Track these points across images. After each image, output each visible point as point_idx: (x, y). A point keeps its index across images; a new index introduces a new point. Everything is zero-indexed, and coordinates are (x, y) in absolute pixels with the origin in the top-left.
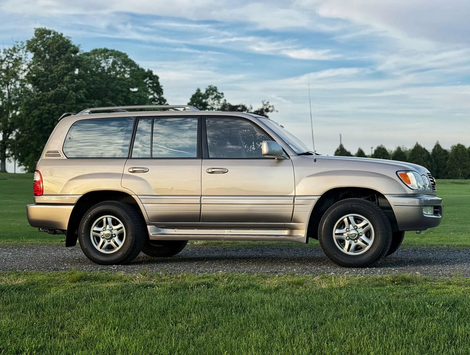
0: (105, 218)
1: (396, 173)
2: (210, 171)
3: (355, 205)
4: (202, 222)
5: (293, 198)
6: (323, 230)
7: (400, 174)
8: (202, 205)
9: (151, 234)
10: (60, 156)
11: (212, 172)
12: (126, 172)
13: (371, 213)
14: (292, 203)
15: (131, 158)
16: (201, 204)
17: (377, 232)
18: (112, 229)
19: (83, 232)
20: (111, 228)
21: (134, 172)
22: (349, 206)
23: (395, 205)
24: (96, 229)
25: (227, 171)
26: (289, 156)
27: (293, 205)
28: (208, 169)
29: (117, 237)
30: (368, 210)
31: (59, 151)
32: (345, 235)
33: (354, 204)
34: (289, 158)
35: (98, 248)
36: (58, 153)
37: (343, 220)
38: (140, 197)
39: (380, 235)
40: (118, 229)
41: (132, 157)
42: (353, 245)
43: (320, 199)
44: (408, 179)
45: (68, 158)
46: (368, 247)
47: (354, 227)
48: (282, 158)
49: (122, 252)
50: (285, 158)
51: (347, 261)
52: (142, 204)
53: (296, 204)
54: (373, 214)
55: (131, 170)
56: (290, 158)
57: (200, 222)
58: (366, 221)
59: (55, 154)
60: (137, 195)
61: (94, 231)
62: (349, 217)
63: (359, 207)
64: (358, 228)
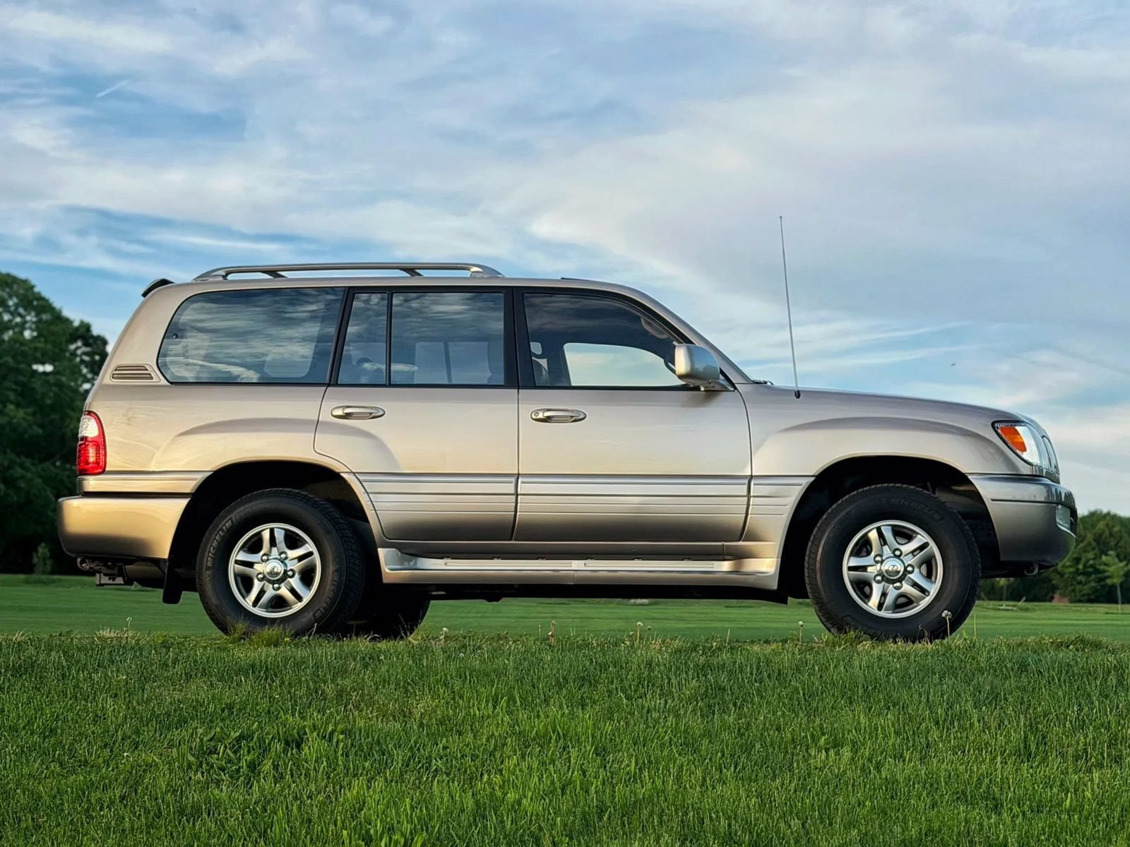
0: (268, 530)
1: (993, 425)
2: (541, 416)
3: (898, 500)
4: (515, 540)
5: (746, 481)
6: (819, 557)
7: (1001, 429)
8: (519, 497)
9: (386, 569)
10: (152, 378)
11: (547, 420)
12: (326, 417)
13: (937, 517)
14: (745, 493)
15: (337, 385)
16: (517, 495)
17: (951, 564)
18: (286, 558)
19: (209, 564)
20: (283, 556)
21: (347, 416)
22: (885, 501)
23: (992, 500)
24: (243, 556)
25: (582, 416)
26: (733, 385)
27: (746, 499)
28: (537, 412)
29: (297, 576)
30: (930, 511)
31: (147, 367)
32: (872, 571)
33: (896, 497)
34: (733, 389)
35: (248, 603)
36: (147, 370)
37: (866, 535)
38: (360, 477)
39: (956, 571)
40: (300, 558)
41: (339, 382)
42: (892, 594)
43: (812, 483)
44: (1020, 440)
45: (172, 383)
46: (928, 598)
47: (893, 552)
48: (717, 388)
49: (311, 614)
50: (726, 388)
52: (368, 493)
53: (754, 497)
54: (940, 520)
55: (339, 412)
56: (736, 388)
57: (511, 540)
58: (922, 537)
59: (138, 372)
60: (354, 473)
61: (237, 562)
62: (882, 528)
63: (906, 503)
64: (903, 554)
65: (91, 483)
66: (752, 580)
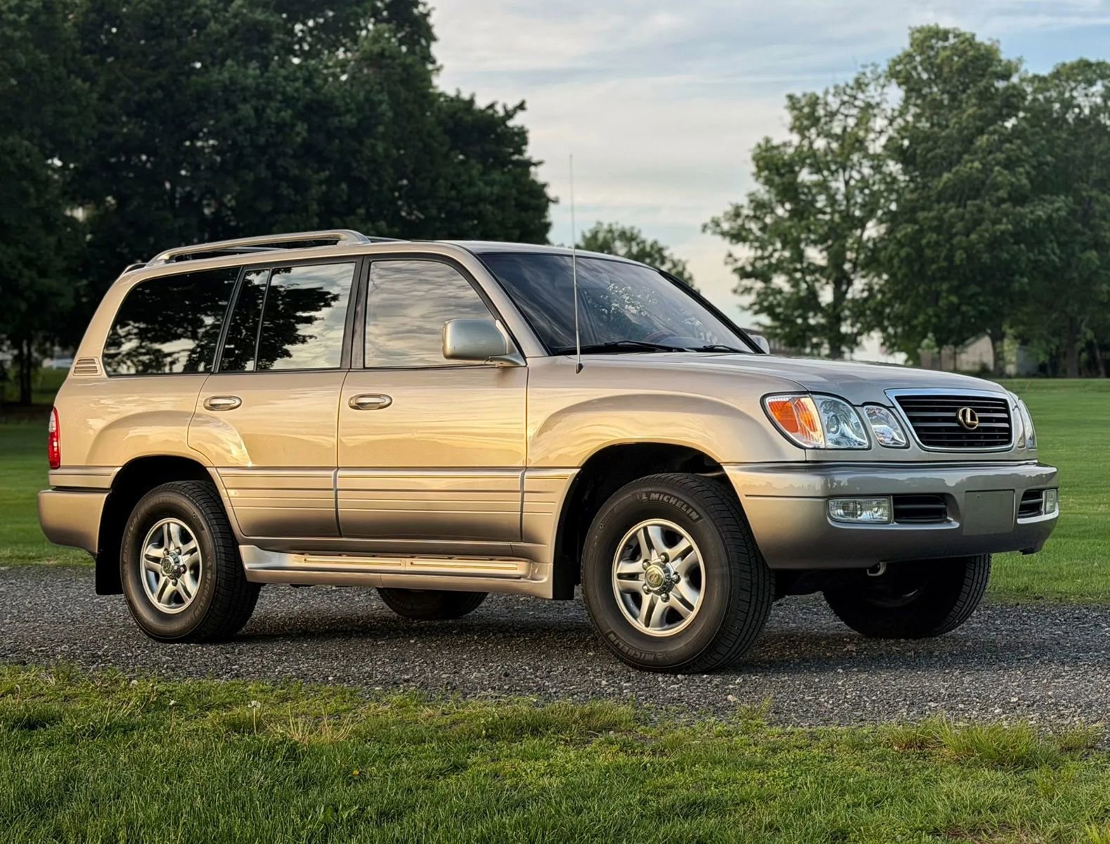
0: (166, 525)
1: (762, 399)
2: (355, 402)
3: (657, 496)
4: (345, 537)
5: (520, 474)
7: (771, 404)
8: (339, 492)
9: (246, 566)
10: (97, 371)
11: (359, 406)
12: (200, 408)
13: (694, 515)
14: (518, 488)
16: (336, 490)
18: (180, 552)
20: (178, 549)
21: (213, 407)
23: (747, 496)
24: (150, 551)
25: (388, 401)
26: (524, 358)
27: (519, 494)
28: (352, 398)
29: (188, 573)
30: (687, 509)
31: (95, 359)
32: (642, 579)
33: (655, 493)
34: (524, 364)
35: (154, 598)
36: (94, 363)
37: (634, 536)
38: (220, 471)
40: (189, 553)
42: (660, 606)
43: (578, 475)
45: (110, 375)
46: (692, 613)
47: (660, 558)
48: (507, 364)
49: (193, 612)
50: (517, 364)
51: (638, 654)
52: (226, 488)
53: (527, 492)
54: (699, 520)
55: (209, 403)
56: (528, 363)
57: (341, 537)
58: (687, 542)
59: (90, 365)
60: (216, 467)
61: (147, 556)
62: (649, 528)
63: (665, 499)
64: (671, 560)
65: (57, 478)
66: (527, 588)
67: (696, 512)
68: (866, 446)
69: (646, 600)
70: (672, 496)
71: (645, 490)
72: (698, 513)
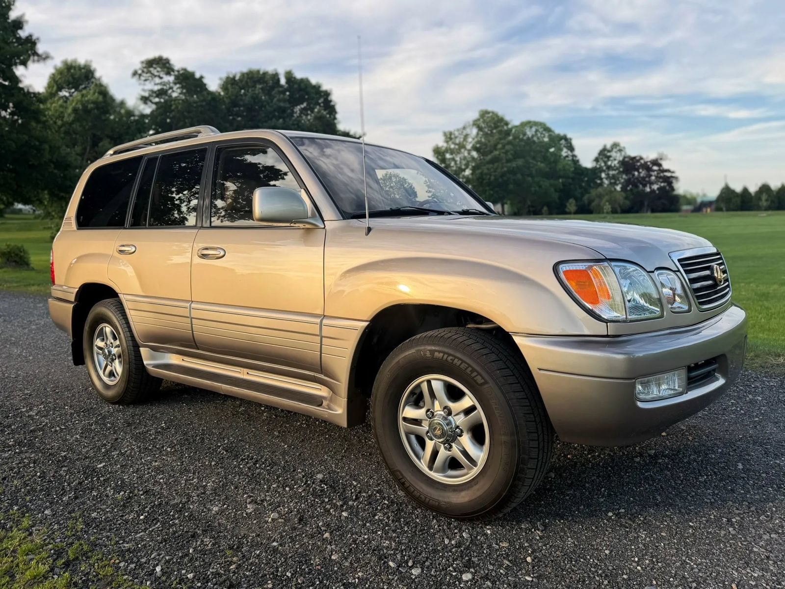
0: (104, 328)
1: (555, 267)
2: (201, 253)
3: (441, 355)
5: (318, 320)
7: (565, 272)
8: (193, 320)
9: (145, 363)
10: (72, 225)
11: (204, 256)
12: (115, 252)
13: (479, 379)
14: (318, 333)
16: (191, 318)
20: (111, 344)
21: (121, 252)
22: (428, 354)
23: (540, 369)
24: (98, 343)
25: (222, 253)
26: (323, 221)
27: (320, 338)
28: (201, 249)
29: (117, 360)
30: (472, 372)
31: (72, 218)
32: (425, 425)
33: (440, 352)
35: (102, 373)
37: (418, 386)
38: (125, 297)
42: (443, 453)
43: (367, 327)
45: (78, 229)
46: (475, 469)
47: (443, 410)
50: (317, 226)
51: (423, 497)
52: (129, 309)
53: (325, 337)
55: (119, 249)
56: (325, 225)
57: (199, 350)
58: (470, 399)
59: (70, 221)
60: (123, 294)
61: (96, 346)
62: (432, 381)
63: (449, 359)
64: (453, 414)
65: (55, 292)
66: (326, 416)
67: (481, 376)
68: (658, 314)
69: (430, 445)
70: (456, 357)
71: (429, 348)
72: (483, 378)
